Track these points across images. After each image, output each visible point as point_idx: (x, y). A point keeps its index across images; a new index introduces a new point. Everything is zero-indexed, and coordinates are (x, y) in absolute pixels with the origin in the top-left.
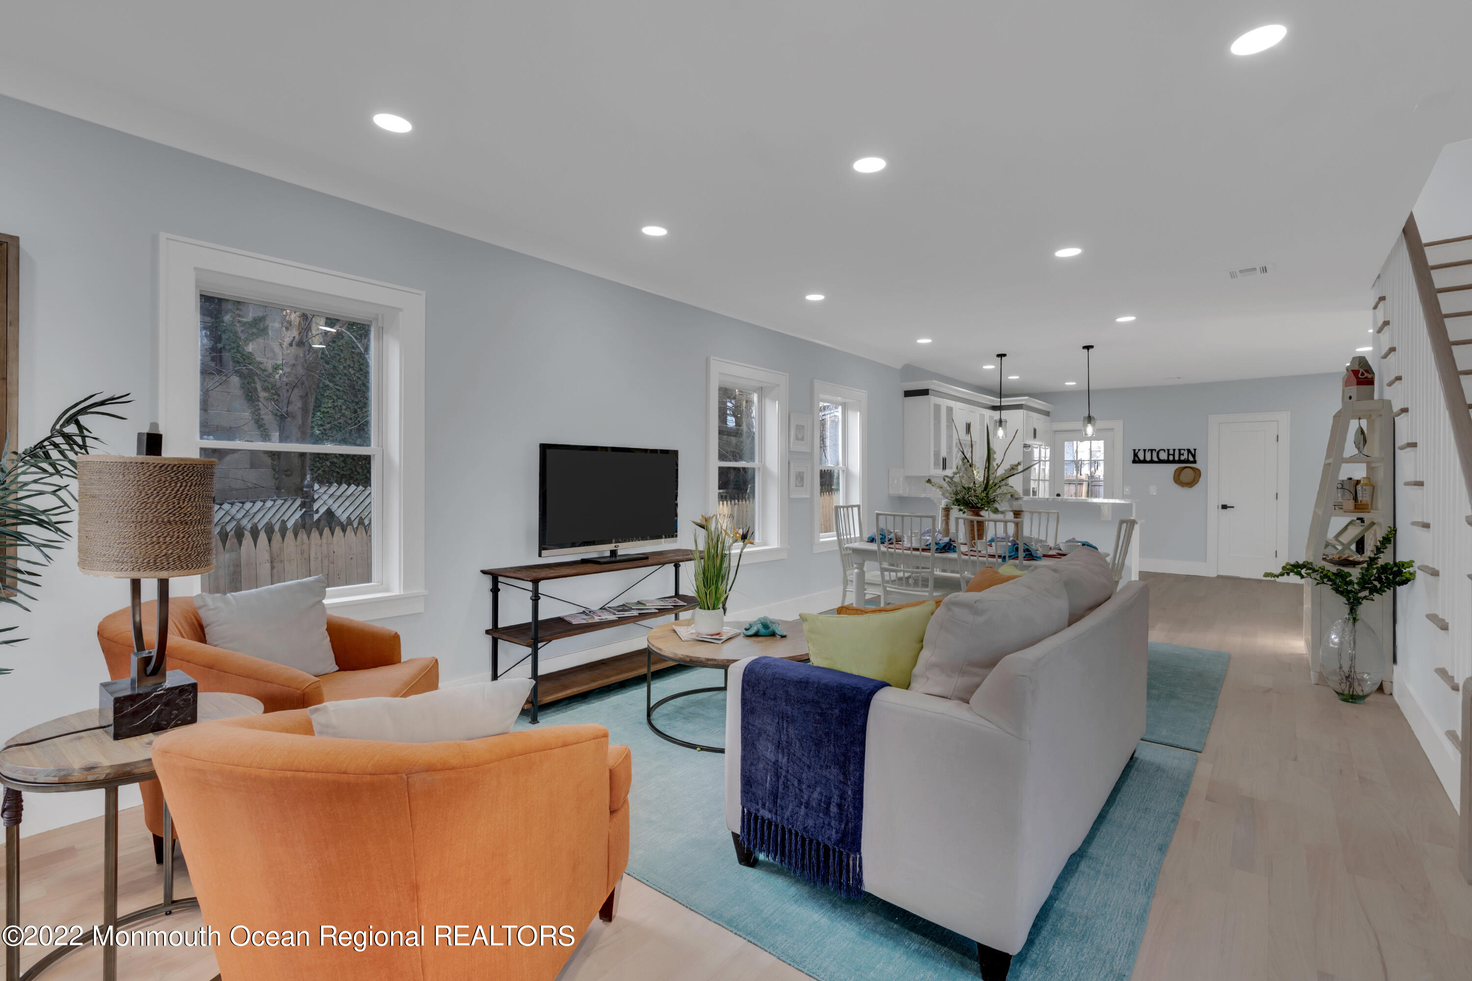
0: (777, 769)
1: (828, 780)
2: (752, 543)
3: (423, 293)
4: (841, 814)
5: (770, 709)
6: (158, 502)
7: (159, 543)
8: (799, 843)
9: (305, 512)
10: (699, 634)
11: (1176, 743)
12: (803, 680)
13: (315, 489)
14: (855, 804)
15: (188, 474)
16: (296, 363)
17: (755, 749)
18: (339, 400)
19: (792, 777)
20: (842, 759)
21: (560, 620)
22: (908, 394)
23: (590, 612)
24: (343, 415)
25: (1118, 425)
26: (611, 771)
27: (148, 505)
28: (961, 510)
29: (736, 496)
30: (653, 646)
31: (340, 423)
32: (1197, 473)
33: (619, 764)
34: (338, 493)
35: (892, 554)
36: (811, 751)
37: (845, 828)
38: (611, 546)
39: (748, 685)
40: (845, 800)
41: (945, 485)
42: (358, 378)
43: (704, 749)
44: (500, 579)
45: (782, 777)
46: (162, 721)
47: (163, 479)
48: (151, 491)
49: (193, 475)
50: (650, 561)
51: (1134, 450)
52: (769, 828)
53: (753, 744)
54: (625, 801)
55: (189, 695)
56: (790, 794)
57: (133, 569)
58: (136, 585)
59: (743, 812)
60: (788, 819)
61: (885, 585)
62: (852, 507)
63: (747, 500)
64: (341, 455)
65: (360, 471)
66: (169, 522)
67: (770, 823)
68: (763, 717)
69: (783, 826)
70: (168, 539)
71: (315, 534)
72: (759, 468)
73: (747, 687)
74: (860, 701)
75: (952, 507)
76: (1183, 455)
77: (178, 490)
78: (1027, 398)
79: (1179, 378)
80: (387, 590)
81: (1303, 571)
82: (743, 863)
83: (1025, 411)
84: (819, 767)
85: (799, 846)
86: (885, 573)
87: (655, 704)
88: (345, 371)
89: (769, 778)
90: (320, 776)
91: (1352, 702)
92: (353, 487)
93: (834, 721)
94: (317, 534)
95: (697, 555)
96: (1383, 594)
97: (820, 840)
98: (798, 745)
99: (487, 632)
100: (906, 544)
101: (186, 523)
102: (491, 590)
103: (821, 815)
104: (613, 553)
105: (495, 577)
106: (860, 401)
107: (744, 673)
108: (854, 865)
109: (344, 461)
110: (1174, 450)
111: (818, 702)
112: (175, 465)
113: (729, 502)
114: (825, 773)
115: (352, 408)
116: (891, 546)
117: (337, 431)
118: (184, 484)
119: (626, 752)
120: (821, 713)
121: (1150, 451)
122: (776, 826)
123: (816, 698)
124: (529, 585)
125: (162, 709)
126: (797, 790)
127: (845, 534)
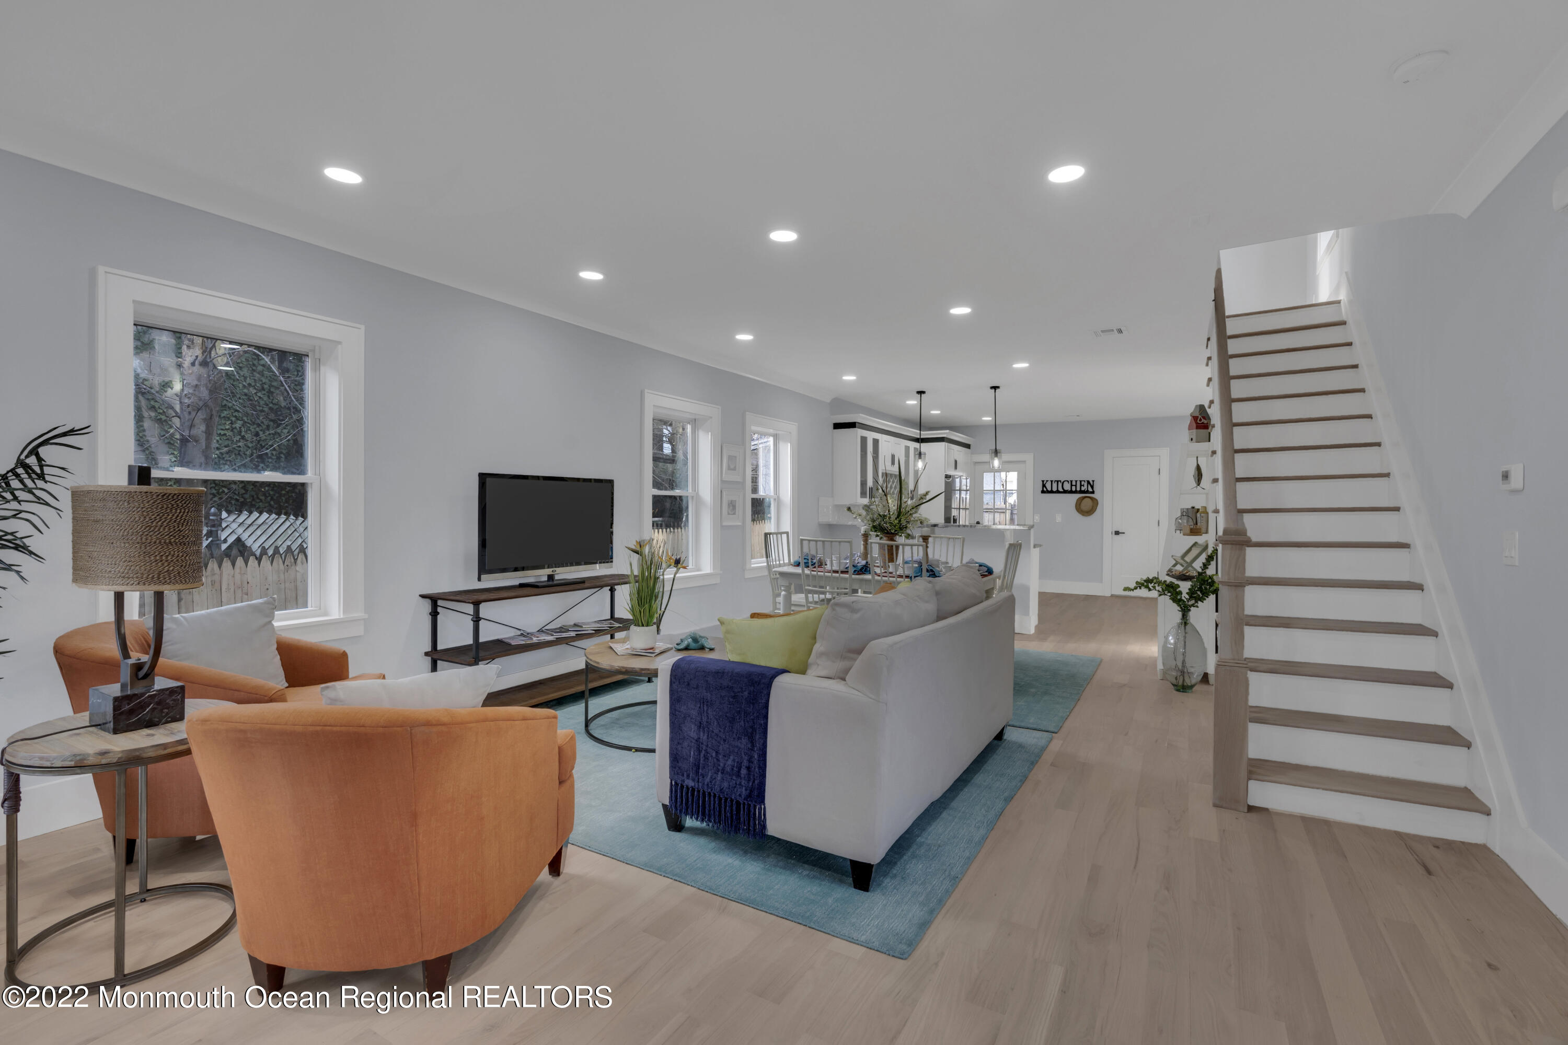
0: (699, 745)
1: (739, 748)
2: (685, 568)
3: (363, 327)
4: (749, 774)
5: (694, 697)
6: (161, 526)
7: (161, 561)
8: (717, 802)
9: (212, 541)
10: (633, 649)
11: (1039, 727)
12: (720, 671)
13: (223, 517)
14: (760, 765)
15: (186, 502)
16: (199, 383)
17: (681, 730)
18: (239, 422)
19: (711, 750)
20: (750, 730)
21: (499, 642)
22: (837, 426)
23: (528, 634)
24: (243, 437)
25: (1029, 458)
26: (559, 748)
27: (152, 529)
28: (877, 536)
29: (672, 524)
30: (591, 660)
31: (240, 447)
32: (1095, 502)
33: (566, 743)
34: (249, 521)
35: (814, 576)
36: (726, 727)
37: (752, 785)
38: (548, 571)
39: (675, 678)
40: (752, 763)
41: (864, 513)
42: (260, 397)
43: (638, 750)
44: (440, 603)
45: (703, 751)
46: (155, 718)
47: (165, 506)
48: (154, 516)
49: (190, 502)
50: (586, 585)
51: (1043, 481)
52: (693, 795)
53: (680, 726)
54: (570, 775)
55: (178, 696)
56: (710, 764)
57: (139, 584)
58: (119, 598)
59: (671, 783)
60: (708, 785)
61: (809, 605)
62: (782, 533)
63: (683, 528)
64: (242, 482)
65: (263, 498)
66: (170, 542)
67: (693, 790)
68: (688, 703)
69: (703, 790)
70: (169, 558)
71: (227, 563)
72: (693, 497)
73: (674, 680)
74: (764, 683)
75: (871, 533)
76: (1083, 486)
77: (178, 516)
78: (948, 431)
79: (1078, 416)
80: (326, 614)
81: (1150, 586)
82: (671, 829)
83: (946, 444)
84: (732, 739)
85: (716, 805)
86: (809, 595)
87: (593, 717)
88: (245, 391)
89: (692, 753)
90: (343, 729)
91: (1183, 692)
92: (265, 515)
93: (744, 701)
94: (229, 564)
95: (632, 579)
96: (1204, 601)
97: (733, 797)
98: (715, 724)
99: (427, 654)
100: (828, 567)
101: (185, 544)
102: (430, 614)
103: (734, 778)
104: (551, 577)
105: (434, 600)
106: (790, 433)
107: (672, 669)
108: (760, 813)
109: (244, 488)
110: (1076, 481)
111: (732, 688)
112: (175, 494)
113: (664, 530)
114: (738, 743)
115: (253, 430)
116: (814, 569)
117: (235, 454)
118: (183, 511)
119: (572, 735)
120: (734, 696)
121: (1056, 482)
122: (699, 791)
123: (730, 684)
124: (470, 608)
125: (154, 708)
126: (715, 760)
127: (774, 560)
